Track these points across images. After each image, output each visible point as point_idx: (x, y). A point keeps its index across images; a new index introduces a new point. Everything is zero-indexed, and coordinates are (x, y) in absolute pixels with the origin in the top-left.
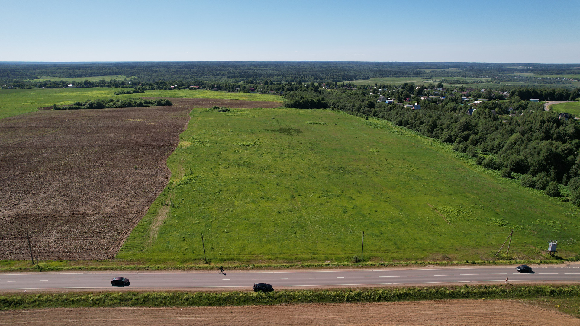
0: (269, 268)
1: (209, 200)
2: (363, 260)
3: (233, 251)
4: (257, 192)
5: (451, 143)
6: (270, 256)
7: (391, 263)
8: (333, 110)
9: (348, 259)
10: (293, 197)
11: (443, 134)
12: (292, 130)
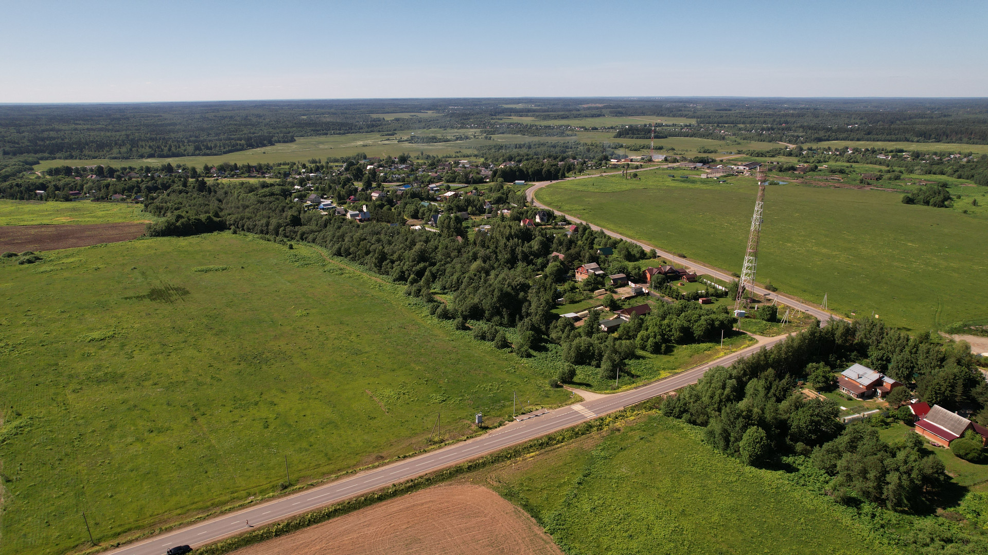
0: (181, 526)
1: (67, 455)
2: (291, 485)
3: (128, 519)
4: (141, 423)
5: (404, 282)
6: (179, 511)
7: (320, 480)
8: (235, 232)
9: (274, 488)
10: (194, 419)
11: (394, 269)
12: (172, 291)
